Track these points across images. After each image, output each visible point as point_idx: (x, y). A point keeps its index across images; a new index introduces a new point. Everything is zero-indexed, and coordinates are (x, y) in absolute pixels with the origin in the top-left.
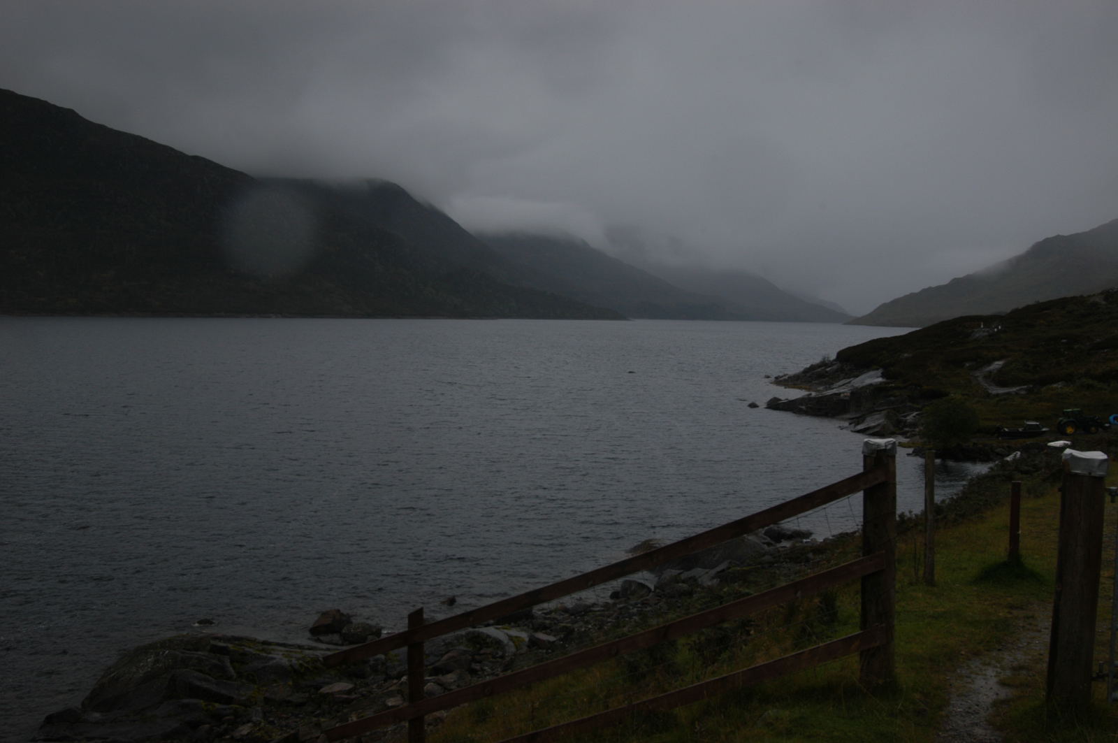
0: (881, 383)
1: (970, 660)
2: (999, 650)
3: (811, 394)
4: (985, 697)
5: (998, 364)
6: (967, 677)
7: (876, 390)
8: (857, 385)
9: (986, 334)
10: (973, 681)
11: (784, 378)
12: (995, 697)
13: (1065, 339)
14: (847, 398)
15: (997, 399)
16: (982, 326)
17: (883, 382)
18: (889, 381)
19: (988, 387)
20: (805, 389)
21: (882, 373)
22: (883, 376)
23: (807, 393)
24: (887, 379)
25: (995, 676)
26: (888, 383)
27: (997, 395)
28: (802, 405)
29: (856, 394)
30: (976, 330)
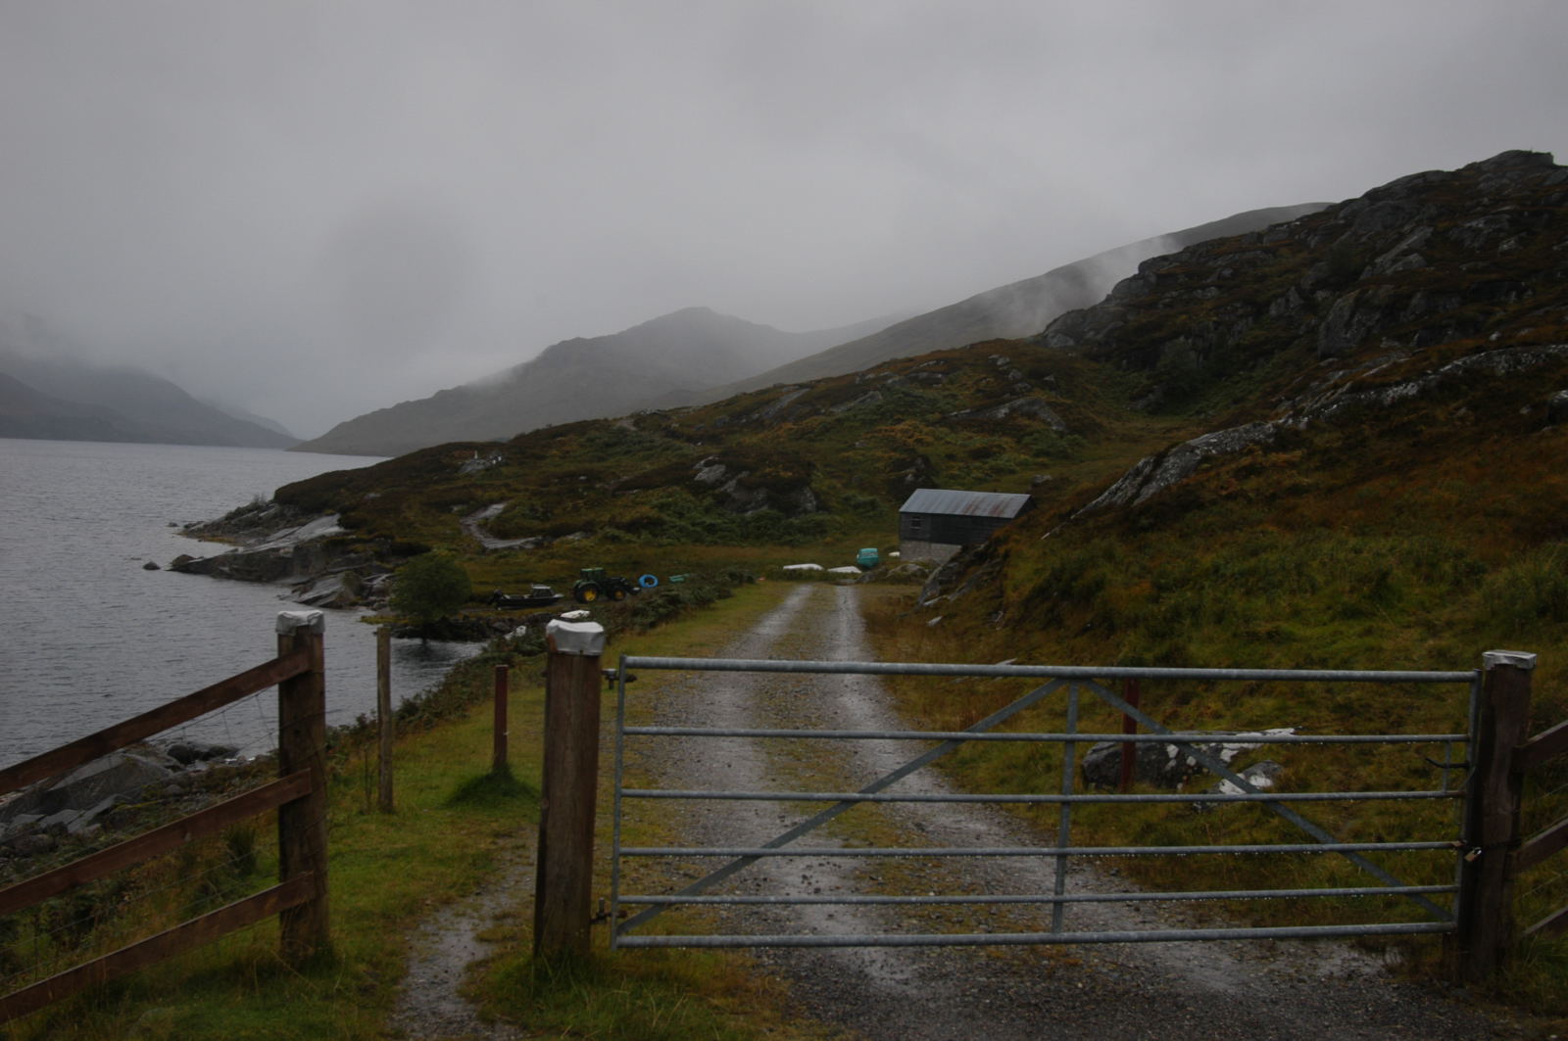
0: (337, 534)
1: (438, 911)
2: (477, 894)
3: (236, 550)
4: (457, 960)
5: (495, 509)
6: (433, 934)
7: (332, 545)
8: (304, 537)
9: (480, 467)
10: (441, 939)
11: (198, 526)
12: (470, 958)
13: (584, 475)
14: (289, 556)
15: (495, 555)
16: (476, 457)
17: (340, 533)
18: (348, 531)
19: (483, 539)
20: (230, 542)
21: (339, 520)
22: (340, 523)
23: (232, 548)
24: (346, 528)
25: (472, 930)
26: (348, 534)
27: (496, 550)
28: (224, 565)
29: (301, 549)
30: (467, 462)
